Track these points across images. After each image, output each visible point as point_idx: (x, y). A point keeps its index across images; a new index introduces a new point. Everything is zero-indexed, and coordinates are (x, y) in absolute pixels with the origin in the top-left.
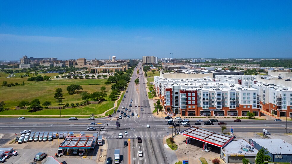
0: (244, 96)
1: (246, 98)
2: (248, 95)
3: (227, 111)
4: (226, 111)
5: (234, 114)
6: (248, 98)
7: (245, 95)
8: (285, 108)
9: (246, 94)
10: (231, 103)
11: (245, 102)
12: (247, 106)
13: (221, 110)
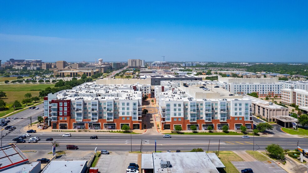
0: (123, 106)
1: (126, 109)
2: (127, 105)
3: (104, 123)
4: (102, 124)
5: (112, 127)
6: (128, 109)
7: (124, 105)
8: (168, 119)
9: (126, 104)
10: (108, 114)
11: (124, 113)
12: (126, 117)
13: (97, 122)
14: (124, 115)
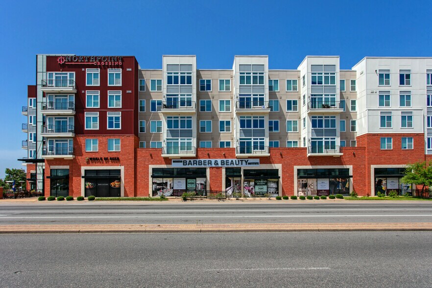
0: (384, 88)
1: (395, 99)
2: (402, 82)
3: (296, 168)
4: (288, 169)
6: (405, 99)
7: (388, 83)
9: (395, 79)
10: (316, 123)
11: (389, 118)
12: (399, 138)
13: (264, 160)
14: (389, 125)
